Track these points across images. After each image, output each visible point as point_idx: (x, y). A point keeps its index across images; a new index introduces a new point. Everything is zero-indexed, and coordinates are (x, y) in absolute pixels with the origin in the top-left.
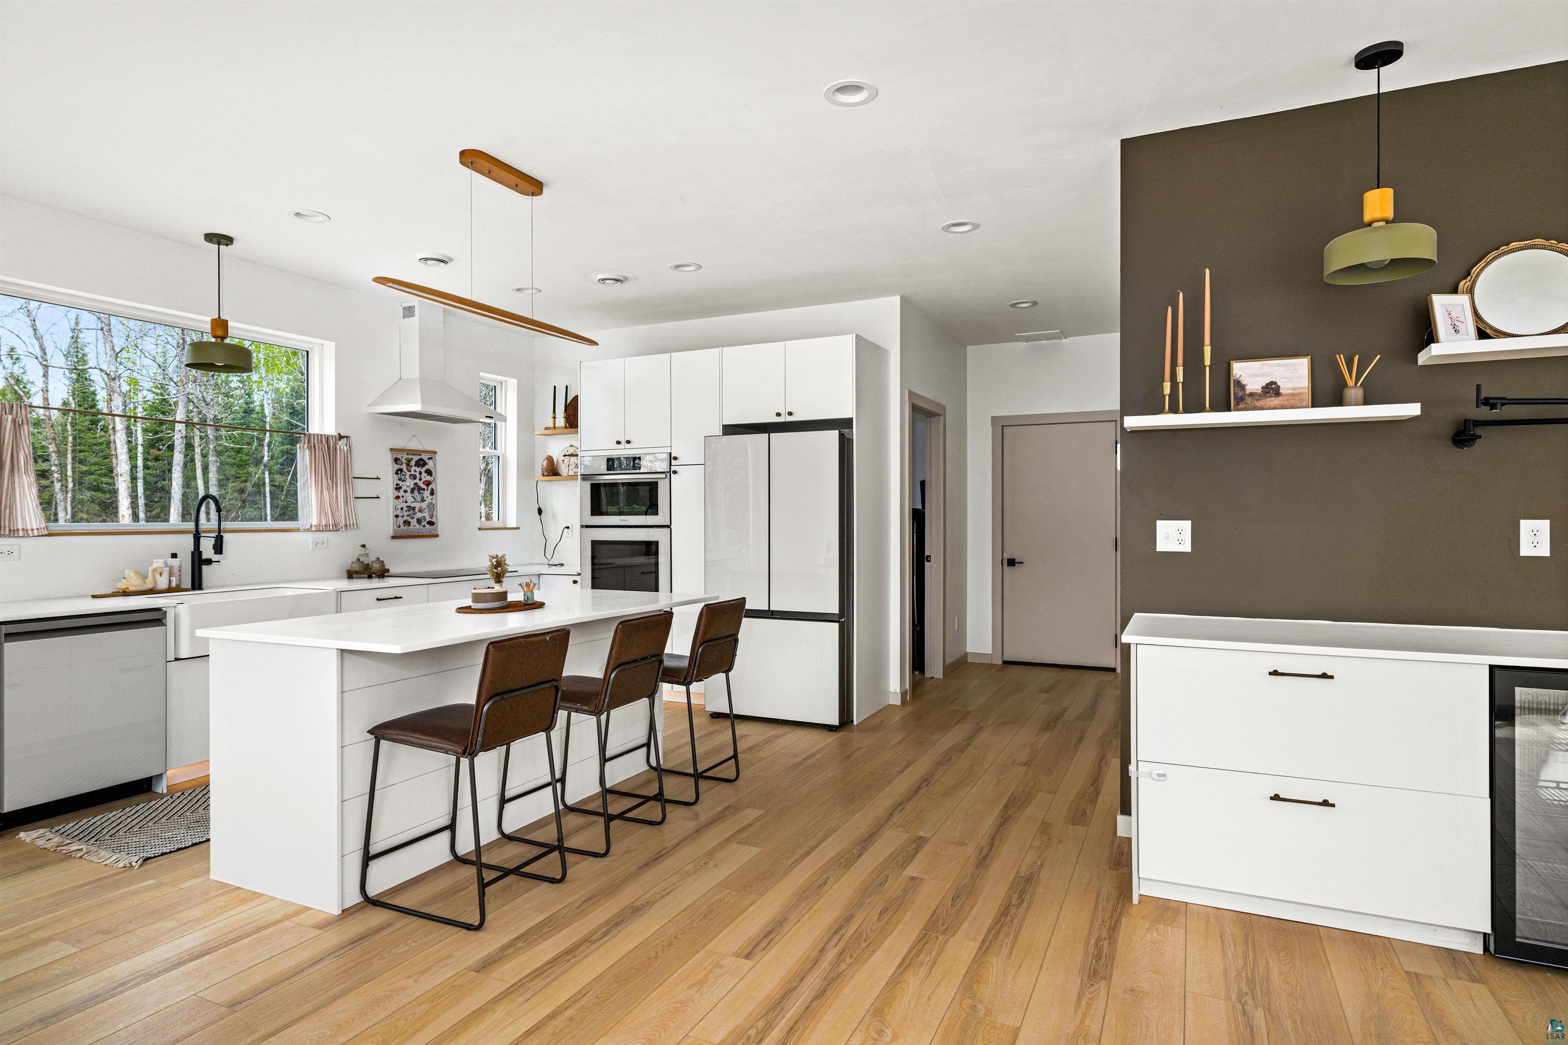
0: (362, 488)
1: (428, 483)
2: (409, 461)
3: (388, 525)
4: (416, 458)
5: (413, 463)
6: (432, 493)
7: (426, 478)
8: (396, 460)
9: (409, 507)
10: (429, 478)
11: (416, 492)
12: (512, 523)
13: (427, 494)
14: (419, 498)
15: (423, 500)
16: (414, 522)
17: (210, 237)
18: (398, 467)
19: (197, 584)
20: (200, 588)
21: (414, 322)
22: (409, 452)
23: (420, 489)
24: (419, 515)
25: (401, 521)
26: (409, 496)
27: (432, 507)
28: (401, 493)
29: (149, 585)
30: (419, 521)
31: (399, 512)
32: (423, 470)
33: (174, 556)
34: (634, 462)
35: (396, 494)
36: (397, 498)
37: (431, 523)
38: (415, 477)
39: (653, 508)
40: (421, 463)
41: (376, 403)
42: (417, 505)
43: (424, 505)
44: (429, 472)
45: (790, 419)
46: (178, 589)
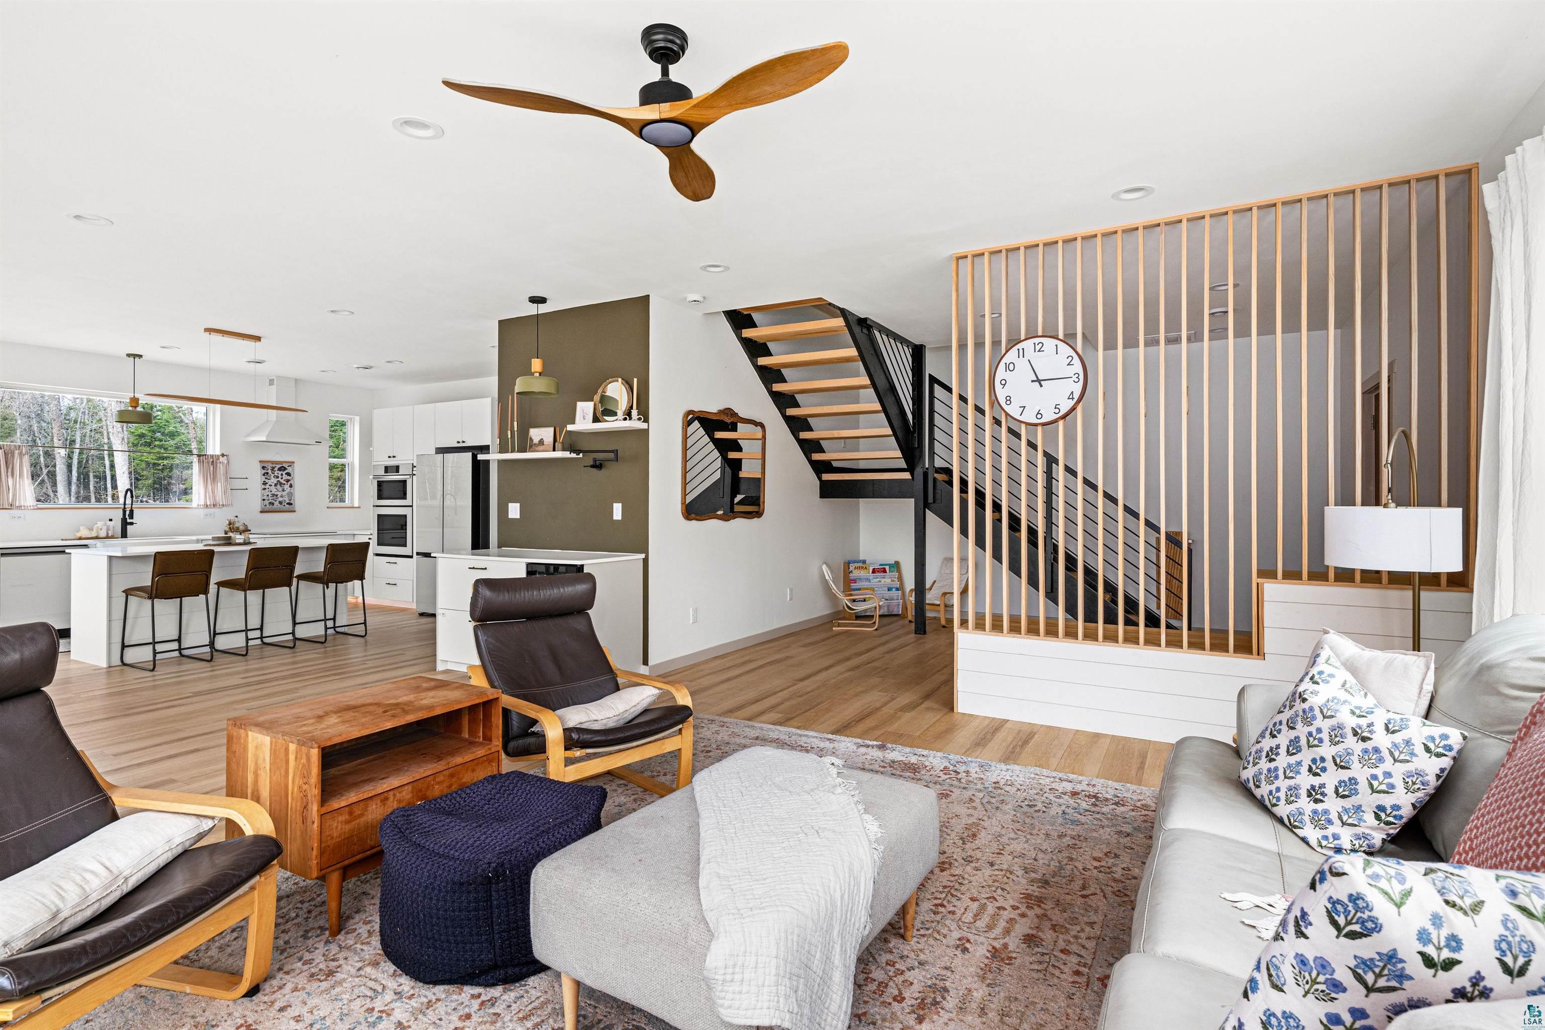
0: (238, 484)
1: (288, 481)
2: (273, 469)
3: (257, 505)
4: (279, 466)
5: (276, 469)
6: (291, 486)
7: (285, 477)
8: (263, 468)
9: (273, 495)
10: (289, 478)
11: (278, 486)
12: (356, 505)
13: (287, 487)
14: (280, 489)
15: (283, 490)
16: (276, 503)
17: (129, 355)
18: (264, 471)
19: (124, 535)
20: (126, 537)
21: (274, 387)
22: (273, 462)
23: (281, 484)
24: (281, 499)
25: (267, 502)
26: (273, 489)
27: (290, 495)
28: (267, 486)
29: (94, 534)
30: (280, 503)
31: (265, 498)
32: (284, 473)
33: (111, 520)
34: (397, 469)
35: (263, 487)
36: (264, 489)
37: (290, 504)
38: (278, 477)
39: (404, 496)
40: (282, 469)
41: (249, 435)
42: (279, 494)
43: (284, 493)
44: (289, 474)
45: (464, 445)
46: (112, 537)
